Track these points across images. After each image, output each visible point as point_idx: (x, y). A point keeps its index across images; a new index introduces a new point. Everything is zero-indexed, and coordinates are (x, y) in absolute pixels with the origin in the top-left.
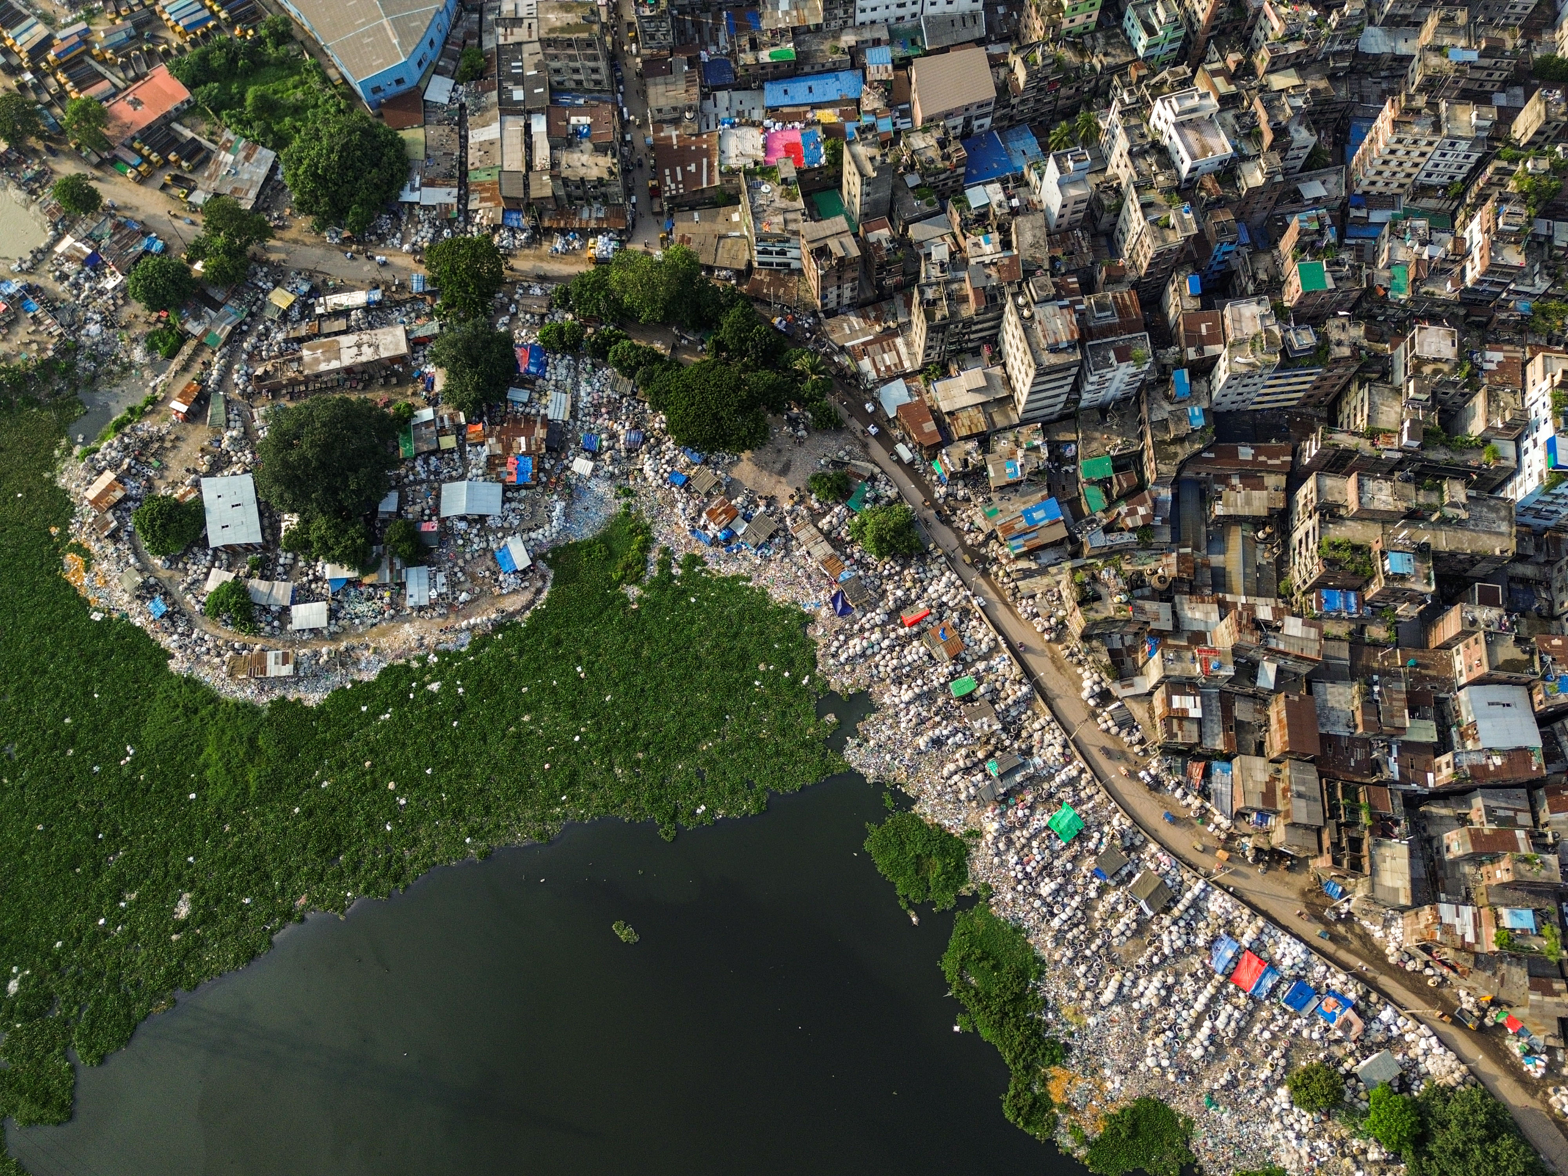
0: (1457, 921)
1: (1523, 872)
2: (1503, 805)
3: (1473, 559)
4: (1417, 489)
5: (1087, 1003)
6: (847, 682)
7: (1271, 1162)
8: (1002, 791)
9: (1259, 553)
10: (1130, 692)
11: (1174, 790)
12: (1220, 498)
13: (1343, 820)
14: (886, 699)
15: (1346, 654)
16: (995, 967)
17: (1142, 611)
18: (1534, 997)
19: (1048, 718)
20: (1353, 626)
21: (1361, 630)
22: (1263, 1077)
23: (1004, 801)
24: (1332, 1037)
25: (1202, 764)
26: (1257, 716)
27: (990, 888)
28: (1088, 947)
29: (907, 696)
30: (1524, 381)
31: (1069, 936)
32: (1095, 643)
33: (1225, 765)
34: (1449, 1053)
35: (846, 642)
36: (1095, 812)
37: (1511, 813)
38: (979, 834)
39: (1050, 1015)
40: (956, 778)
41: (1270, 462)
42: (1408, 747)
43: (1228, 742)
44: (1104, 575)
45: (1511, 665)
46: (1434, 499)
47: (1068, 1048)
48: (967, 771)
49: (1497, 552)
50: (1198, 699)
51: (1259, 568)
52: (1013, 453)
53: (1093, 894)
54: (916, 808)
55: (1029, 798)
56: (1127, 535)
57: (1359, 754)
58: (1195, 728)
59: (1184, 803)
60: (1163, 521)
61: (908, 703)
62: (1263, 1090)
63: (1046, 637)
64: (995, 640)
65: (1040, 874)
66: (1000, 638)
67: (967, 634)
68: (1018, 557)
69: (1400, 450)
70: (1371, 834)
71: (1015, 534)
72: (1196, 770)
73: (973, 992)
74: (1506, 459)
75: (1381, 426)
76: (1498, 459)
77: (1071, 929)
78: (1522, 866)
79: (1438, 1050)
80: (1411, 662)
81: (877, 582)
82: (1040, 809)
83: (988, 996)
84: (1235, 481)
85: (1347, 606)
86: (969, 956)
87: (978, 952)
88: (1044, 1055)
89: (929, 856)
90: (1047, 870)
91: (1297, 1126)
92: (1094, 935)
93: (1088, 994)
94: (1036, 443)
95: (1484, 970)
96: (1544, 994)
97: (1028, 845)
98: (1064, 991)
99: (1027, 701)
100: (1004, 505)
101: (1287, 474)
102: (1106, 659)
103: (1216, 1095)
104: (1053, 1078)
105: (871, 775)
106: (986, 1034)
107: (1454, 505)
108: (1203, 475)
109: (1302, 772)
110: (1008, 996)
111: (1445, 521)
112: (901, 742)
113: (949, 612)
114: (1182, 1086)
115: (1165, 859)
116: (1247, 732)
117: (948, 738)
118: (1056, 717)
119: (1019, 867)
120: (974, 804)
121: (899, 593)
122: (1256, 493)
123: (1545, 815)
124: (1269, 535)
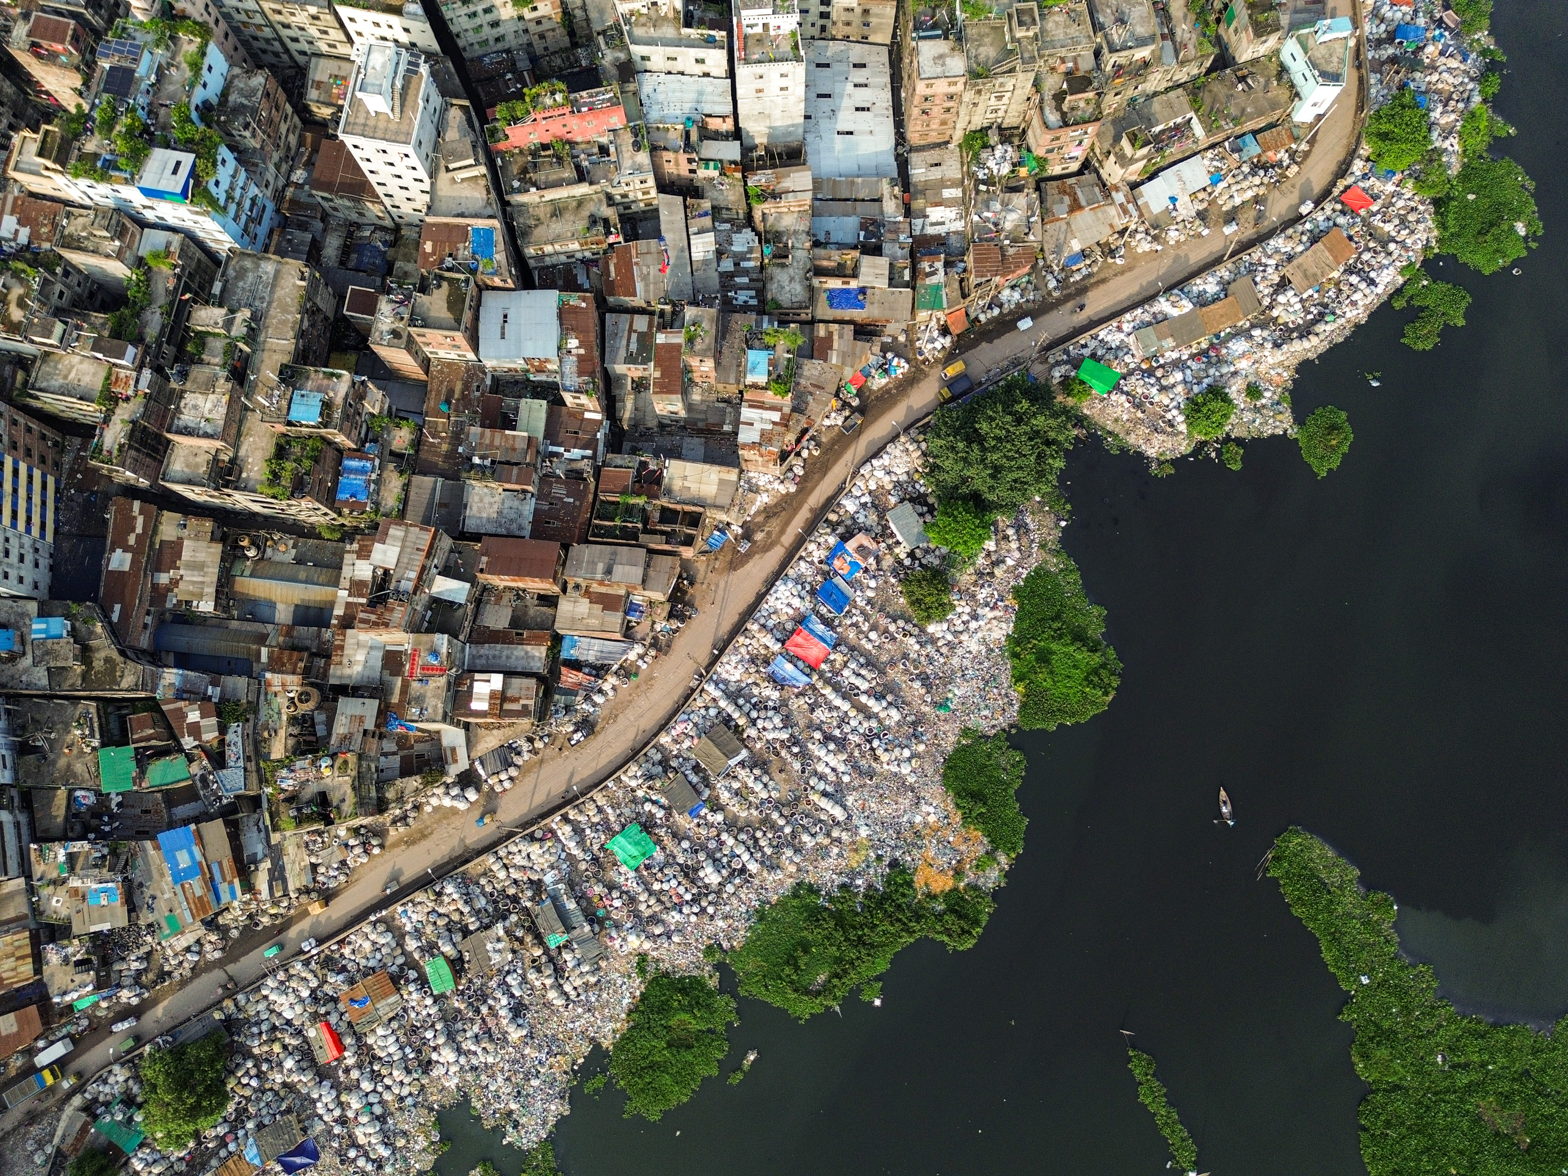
0: (758, 426)
1: (704, 347)
2: (624, 342)
3: (310, 310)
4: (201, 362)
5: (845, 836)
6: (421, 1142)
7: (1001, 649)
8: (587, 928)
9: (278, 557)
10: (462, 753)
11: (595, 705)
12: (188, 603)
13: (640, 526)
14: (452, 1083)
15: (428, 480)
16: (806, 951)
17: (346, 738)
18: (834, 358)
19: (492, 859)
20: (391, 466)
21: (397, 456)
22: (917, 647)
23: (601, 922)
24: (874, 566)
25: (564, 670)
26: (505, 601)
27: (710, 947)
28: (781, 829)
29: (448, 1055)
30: (53, 199)
31: (768, 851)
32: (390, 794)
33: (566, 643)
34: (888, 449)
35: (358, 1147)
36: (619, 805)
37: (634, 336)
38: (643, 957)
39: (859, 882)
40: (567, 988)
41: (139, 530)
42: (551, 434)
43: (537, 641)
44: (288, 785)
45: (455, 303)
46: (218, 345)
47: (894, 864)
48: (559, 972)
49: (303, 283)
50: (477, 676)
51: (300, 561)
52: (75, 892)
53: (719, 817)
54: (606, 1044)
55: (598, 889)
56: (230, 737)
57: (559, 490)
58: (516, 682)
59: (611, 693)
60: (215, 684)
61: (459, 1051)
62: (929, 647)
63: (376, 851)
64: (374, 924)
65: (693, 882)
66: (372, 918)
67: (363, 962)
68: (249, 887)
69: (139, 369)
70: (657, 497)
71: (211, 896)
72: (570, 678)
73: (835, 981)
74: (168, 245)
75: (98, 384)
76: (168, 254)
77: (761, 849)
78: (699, 345)
79: (886, 460)
80: (444, 408)
81: (269, 1096)
82: (612, 875)
83: (838, 960)
84: (163, 578)
85: (362, 471)
86: (792, 982)
87: (787, 970)
88: (904, 895)
89: (668, 1028)
90: (689, 873)
91: (965, 618)
92: (766, 821)
93: (835, 834)
94: (62, 857)
95: (807, 403)
96: (831, 348)
97: (658, 895)
98: (831, 861)
99: (466, 883)
100: (161, 906)
101: (161, 509)
102: (414, 782)
103: (936, 699)
104: (926, 885)
105: (557, 1108)
106: (882, 966)
107: (229, 324)
108: (148, 620)
109: (580, 562)
110: (839, 935)
111: (252, 335)
112: (515, 1062)
113: (327, 988)
114: (929, 736)
115: (680, 728)
116: (526, 613)
117: (512, 996)
118: (490, 847)
119: (686, 910)
120: (603, 964)
121: (289, 1063)
122: (186, 555)
123: (638, 301)
124: (253, 543)
